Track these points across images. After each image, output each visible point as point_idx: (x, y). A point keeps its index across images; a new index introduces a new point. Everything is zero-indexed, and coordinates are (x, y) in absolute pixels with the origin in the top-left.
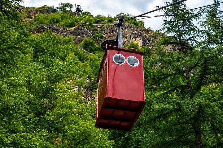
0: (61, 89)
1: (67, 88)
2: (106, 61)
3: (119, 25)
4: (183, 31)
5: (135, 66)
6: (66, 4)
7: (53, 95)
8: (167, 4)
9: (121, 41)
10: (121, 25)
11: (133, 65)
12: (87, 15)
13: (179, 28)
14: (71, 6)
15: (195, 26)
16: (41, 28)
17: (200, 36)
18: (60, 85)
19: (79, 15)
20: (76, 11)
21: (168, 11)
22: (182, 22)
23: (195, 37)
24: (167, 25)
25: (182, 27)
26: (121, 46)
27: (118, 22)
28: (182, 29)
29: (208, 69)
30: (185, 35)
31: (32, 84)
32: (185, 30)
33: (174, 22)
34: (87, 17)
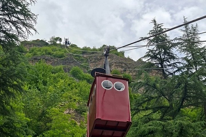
0: (54, 112)
1: (59, 111)
2: (95, 86)
3: (106, 55)
4: (164, 58)
5: (121, 90)
6: (57, 38)
7: (48, 118)
8: (150, 35)
9: (108, 69)
10: (108, 55)
11: (120, 89)
12: (74, 47)
13: (160, 56)
14: (60, 40)
15: (175, 54)
16: (35, 59)
17: (179, 63)
18: (54, 109)
19: (67, 47)
20: (64, 43)
21: (151, 41)
22: (163, 50)
23: (175, 63)
24: (150, 53)
25: (163, 55)
26: (108, 73)
27: (105, 53)
28: (163, 57)
29: (188, 92)
30: (166, 62)
31: (29, 108)
32: (166, 58)
33: (157, 51)
34: (74, 49)
